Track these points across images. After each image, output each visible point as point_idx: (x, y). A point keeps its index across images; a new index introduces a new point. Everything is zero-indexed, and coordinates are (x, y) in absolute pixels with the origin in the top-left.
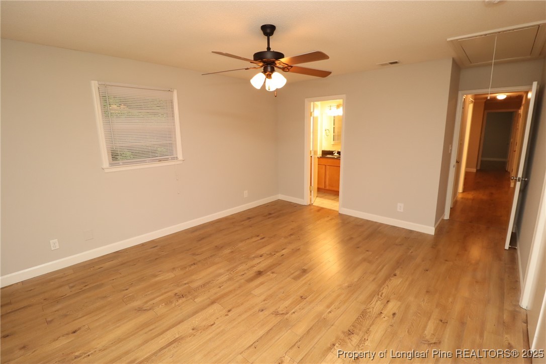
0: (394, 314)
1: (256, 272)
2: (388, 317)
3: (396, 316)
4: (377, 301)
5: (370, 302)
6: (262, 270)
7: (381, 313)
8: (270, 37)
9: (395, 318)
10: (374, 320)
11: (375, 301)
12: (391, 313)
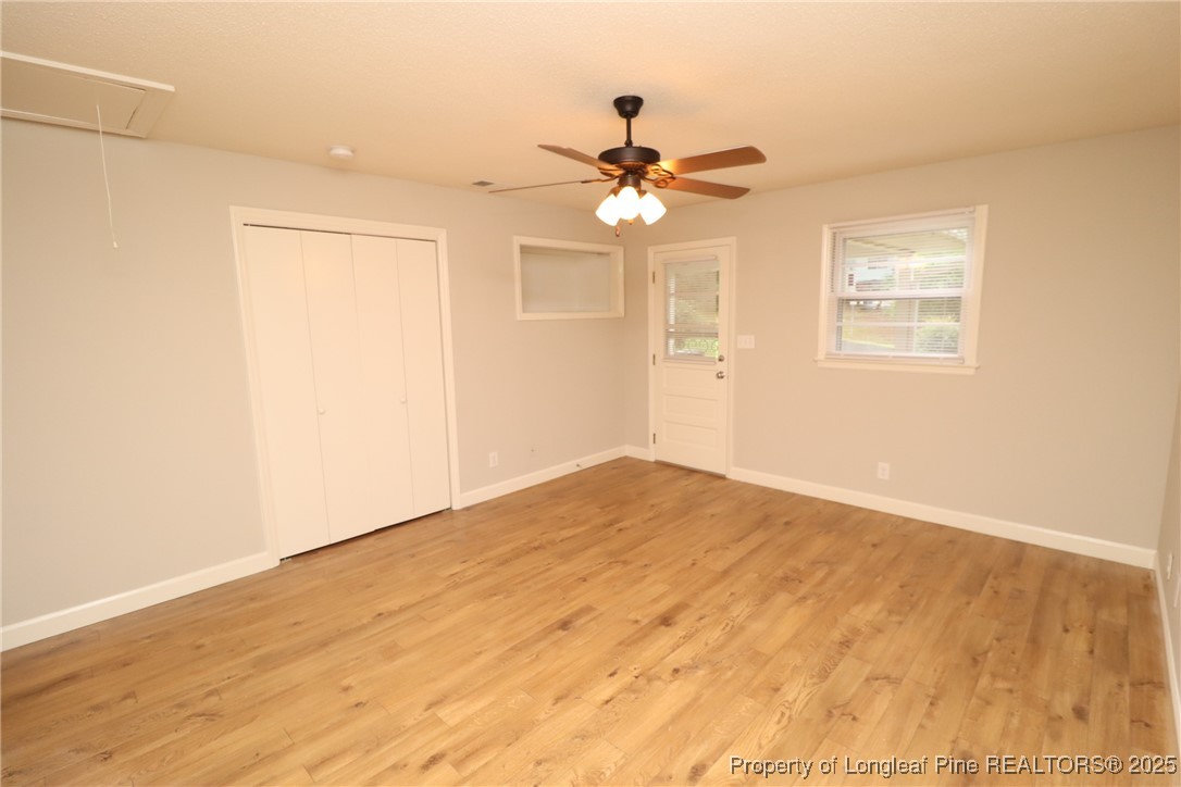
1: (675, 624)
6: (663, 628)
8: (632, 120)
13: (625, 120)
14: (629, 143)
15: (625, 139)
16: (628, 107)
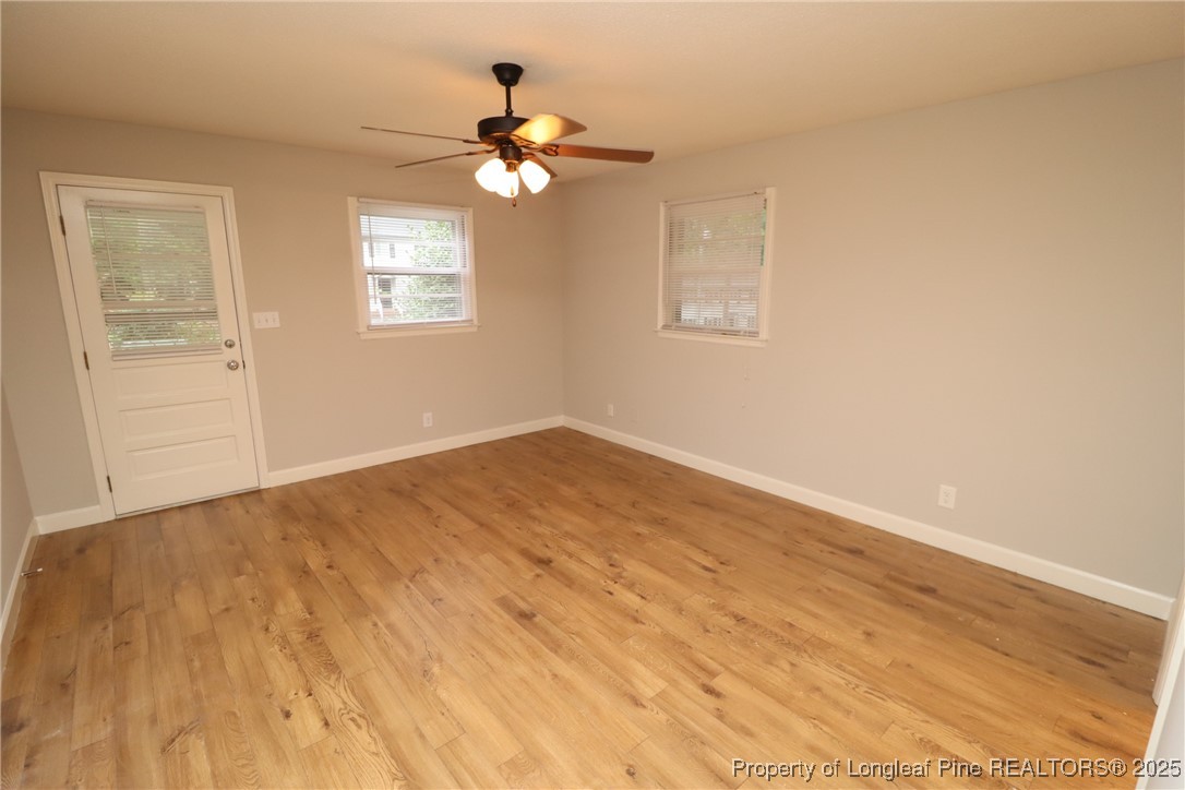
0: (287, 715)
2: (291, 702)
3: (281, 717)
4: (345, 703)
5: (353, 691)
7: (310, 695)
9: (279, 710)
10: (306, 676)
11: (347, 700)
12: (293, 711)
13: (504, 88)
14: (509, 111)
15: (505, 108)
16: (508, 74)
